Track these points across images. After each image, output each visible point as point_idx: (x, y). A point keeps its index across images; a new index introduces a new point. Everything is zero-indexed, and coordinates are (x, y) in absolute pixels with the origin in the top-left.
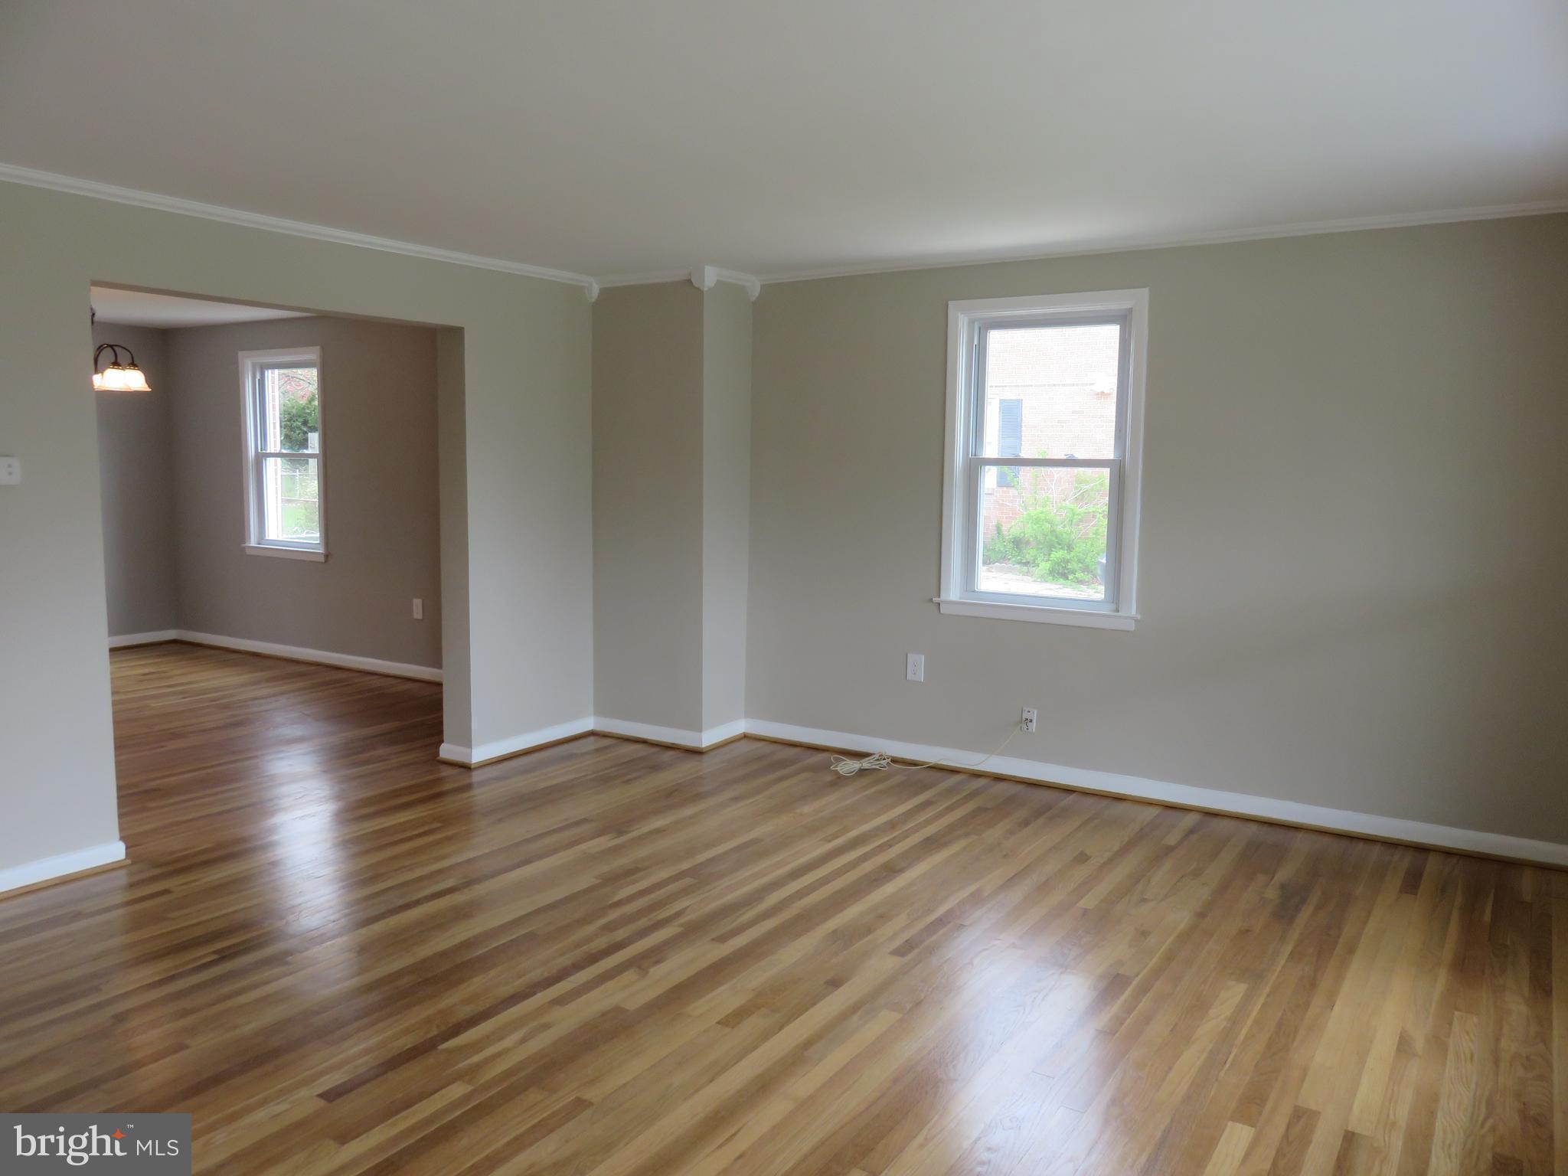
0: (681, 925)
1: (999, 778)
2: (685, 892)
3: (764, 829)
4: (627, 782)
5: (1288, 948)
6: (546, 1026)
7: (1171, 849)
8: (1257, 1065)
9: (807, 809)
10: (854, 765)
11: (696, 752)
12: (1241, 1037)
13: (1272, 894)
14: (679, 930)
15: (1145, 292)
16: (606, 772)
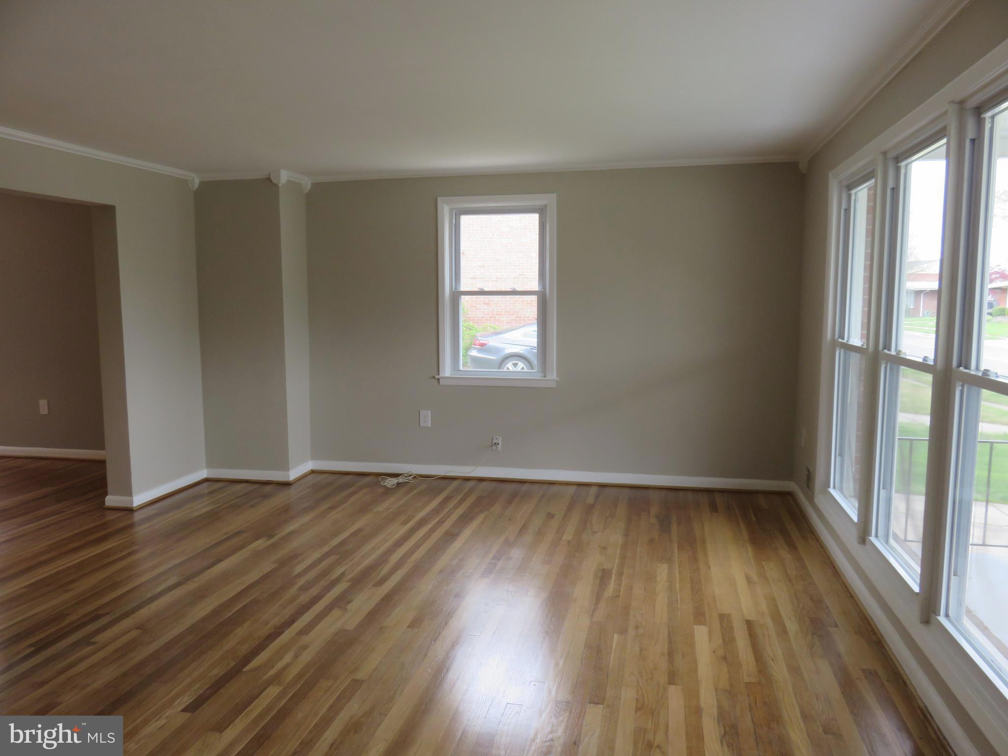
0: (349, 581)
1: (481, 480)
2: (337, 563)
3: (362, 522)
4: (252, 506)
5: (675, 545)
6: (305, 647)
7: (592, 506)
8: (692, 599)
9: (380, 508)
10: (394, 481)
11: (286, 484)
12: (678, 588)
13: (653, 520)
14: (348, 584)
15: (554, 195)
16: (233, 502)
